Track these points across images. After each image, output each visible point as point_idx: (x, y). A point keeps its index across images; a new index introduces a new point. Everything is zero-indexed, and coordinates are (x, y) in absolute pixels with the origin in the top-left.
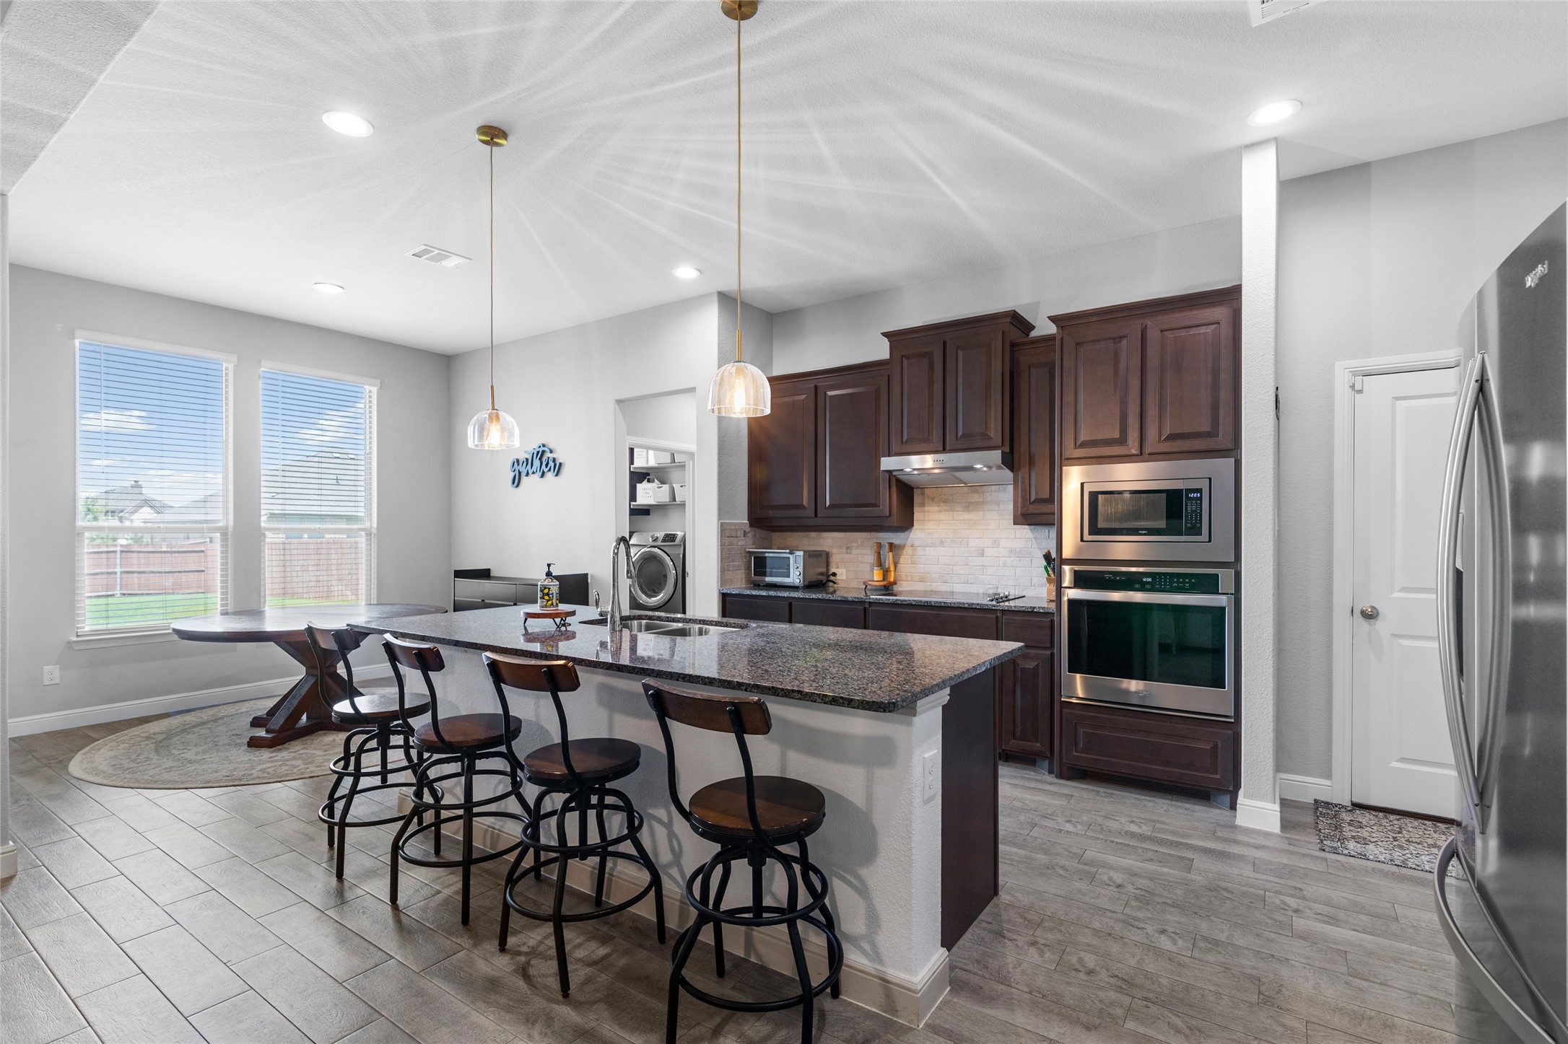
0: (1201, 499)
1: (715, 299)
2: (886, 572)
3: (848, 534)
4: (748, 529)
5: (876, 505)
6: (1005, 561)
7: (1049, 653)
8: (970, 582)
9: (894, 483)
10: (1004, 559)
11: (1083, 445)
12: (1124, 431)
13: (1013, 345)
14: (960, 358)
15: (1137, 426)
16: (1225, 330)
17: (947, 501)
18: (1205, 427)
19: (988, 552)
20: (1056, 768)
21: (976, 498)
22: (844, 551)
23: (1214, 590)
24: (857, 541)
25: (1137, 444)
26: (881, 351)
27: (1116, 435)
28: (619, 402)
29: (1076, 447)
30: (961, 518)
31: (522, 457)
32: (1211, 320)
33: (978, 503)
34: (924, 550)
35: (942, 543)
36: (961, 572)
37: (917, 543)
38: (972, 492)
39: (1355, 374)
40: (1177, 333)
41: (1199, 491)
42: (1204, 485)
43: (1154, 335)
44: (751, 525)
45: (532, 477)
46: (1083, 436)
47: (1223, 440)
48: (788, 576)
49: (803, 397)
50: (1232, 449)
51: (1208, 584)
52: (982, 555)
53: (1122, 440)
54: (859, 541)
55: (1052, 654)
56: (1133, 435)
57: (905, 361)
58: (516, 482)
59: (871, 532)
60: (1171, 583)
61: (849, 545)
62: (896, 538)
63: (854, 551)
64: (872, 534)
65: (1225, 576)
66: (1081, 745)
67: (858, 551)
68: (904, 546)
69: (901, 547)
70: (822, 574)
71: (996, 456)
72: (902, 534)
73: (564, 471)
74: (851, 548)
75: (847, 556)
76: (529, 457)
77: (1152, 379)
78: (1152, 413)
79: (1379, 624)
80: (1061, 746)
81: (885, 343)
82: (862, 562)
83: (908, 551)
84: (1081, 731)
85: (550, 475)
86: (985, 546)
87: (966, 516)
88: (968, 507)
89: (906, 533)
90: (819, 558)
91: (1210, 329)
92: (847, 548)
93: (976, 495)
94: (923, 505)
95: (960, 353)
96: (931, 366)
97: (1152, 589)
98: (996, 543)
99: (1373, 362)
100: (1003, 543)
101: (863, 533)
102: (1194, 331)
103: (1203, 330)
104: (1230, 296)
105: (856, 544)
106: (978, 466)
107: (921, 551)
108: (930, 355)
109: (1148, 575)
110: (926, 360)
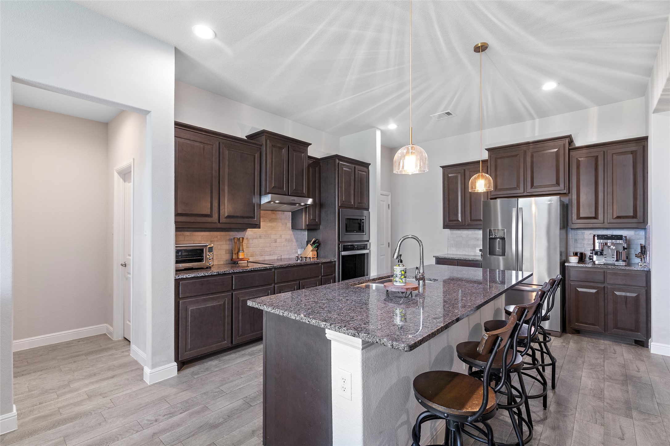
3: (212, 233)
6: (284, 244)
8: (271, 254)
10: (284, 243)
19: (278, 240)
21: (273, 216)
22: (209, 243)
23: (367, 249)
24: (217, 237)
30: (268, 225)
34: (253, 241)
36: (268, 250)
37: (249, 237)
38: (272, 213)
52: (276, 242)
54: (219, 237)
59: (225, 232)
61: (212, 240)
63: (215, 243)
64: (226, 233)
67: (218, 243)
68: (243, 239)
72: (242, 233)
86: (277, 238)
87: (270, 224)
89: (244, 232)
93: (274, 215)
98: (281, 236)
100: (283, 237)
101: (221, 233)
105: (217, 239)
107: (251, 241)
108: (283, 150)
109: (356, 245)
110: (281, 152)
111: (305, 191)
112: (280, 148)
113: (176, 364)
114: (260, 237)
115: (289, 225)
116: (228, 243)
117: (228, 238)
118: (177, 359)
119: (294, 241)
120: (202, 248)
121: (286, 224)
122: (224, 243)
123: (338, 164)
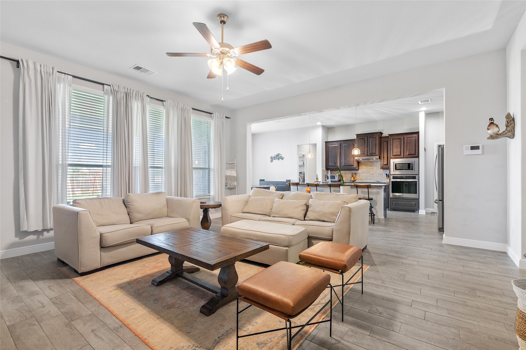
0: (413, 164)
1: (321, 126)
2: (354, 178)
3: (345, 171)
4: (325, 170)
5: (353, 166)
7: (388, 190)
8: (371, 180)
9: (357, 162)
11: (394, 156)
12: (401, 153)
13: (380, 137)
14: (371, 140)
15: (403, 153)
16: (417, 138)
17: (366, 165)
18: (414, 153)
19: (374, 174)
20: (389, 209)
21: (372, 164)
25: (403, 156)
26: (355, 137)
27: (400, 154)
28: (298, 145)
29: (393, 156)
31: (273, 156)
32: (415, 136)
33: (372, 165)
36: (369, 178)
37: (360, 173)
40: (409, 138)
41: (413, 163)
42: (414, 162)
43: (405, 138)
44: (326, 170)
45: (276, 160)
46: (394, 154)
47: (416, 155)
48: (335, 179)
49: (338, 145)
50: (418, 157)
51: (414, 178)
52: (373, 175)
53: (400, 155)
54: (348, 173)
55: (389, 191)
56: (402, 154)
57: (360, 140)
58: (272, 161)
59: (351, 171)
60: (409, 178)
62: (356, 172)
63: (347, 175)
65: (417, 176)
66: (394, 205)
68: (357, 173)
69: (357, 174)
70: (340, 179)
71: (378, 157)
73: (284, 159)
74: (346, 174)
75: (345, 175)
76: (275, 156)
77: (405, 145)
78: (405, 150)
80: (390, 205)
81: (356, 136)
82: (348, 177)
83: (358, 174)
84: (394, 202)
85: (280, 160)
87: (370, 168)
88: (370, 166)
89: (358, 171)
90: (340, 176)
91: (414, 138)
92: (345, 174)
94: (361, 165)
95: (370, 139)
96: (365, 141)
97: (406, 179)
98: (376, 172)
100: (377, 172)
102: (412, 138)
103: (413, 138)
104: (418, 133)
106: (374, 159)
107: (361, 174)
108: (364, 139)
109: (405, 176)
110: (364, 140)
111: (377, 153)
112: (363, 139)
114: (365, 172)
121: (378, 167)
122: (350, 174)
123: (390, 138)
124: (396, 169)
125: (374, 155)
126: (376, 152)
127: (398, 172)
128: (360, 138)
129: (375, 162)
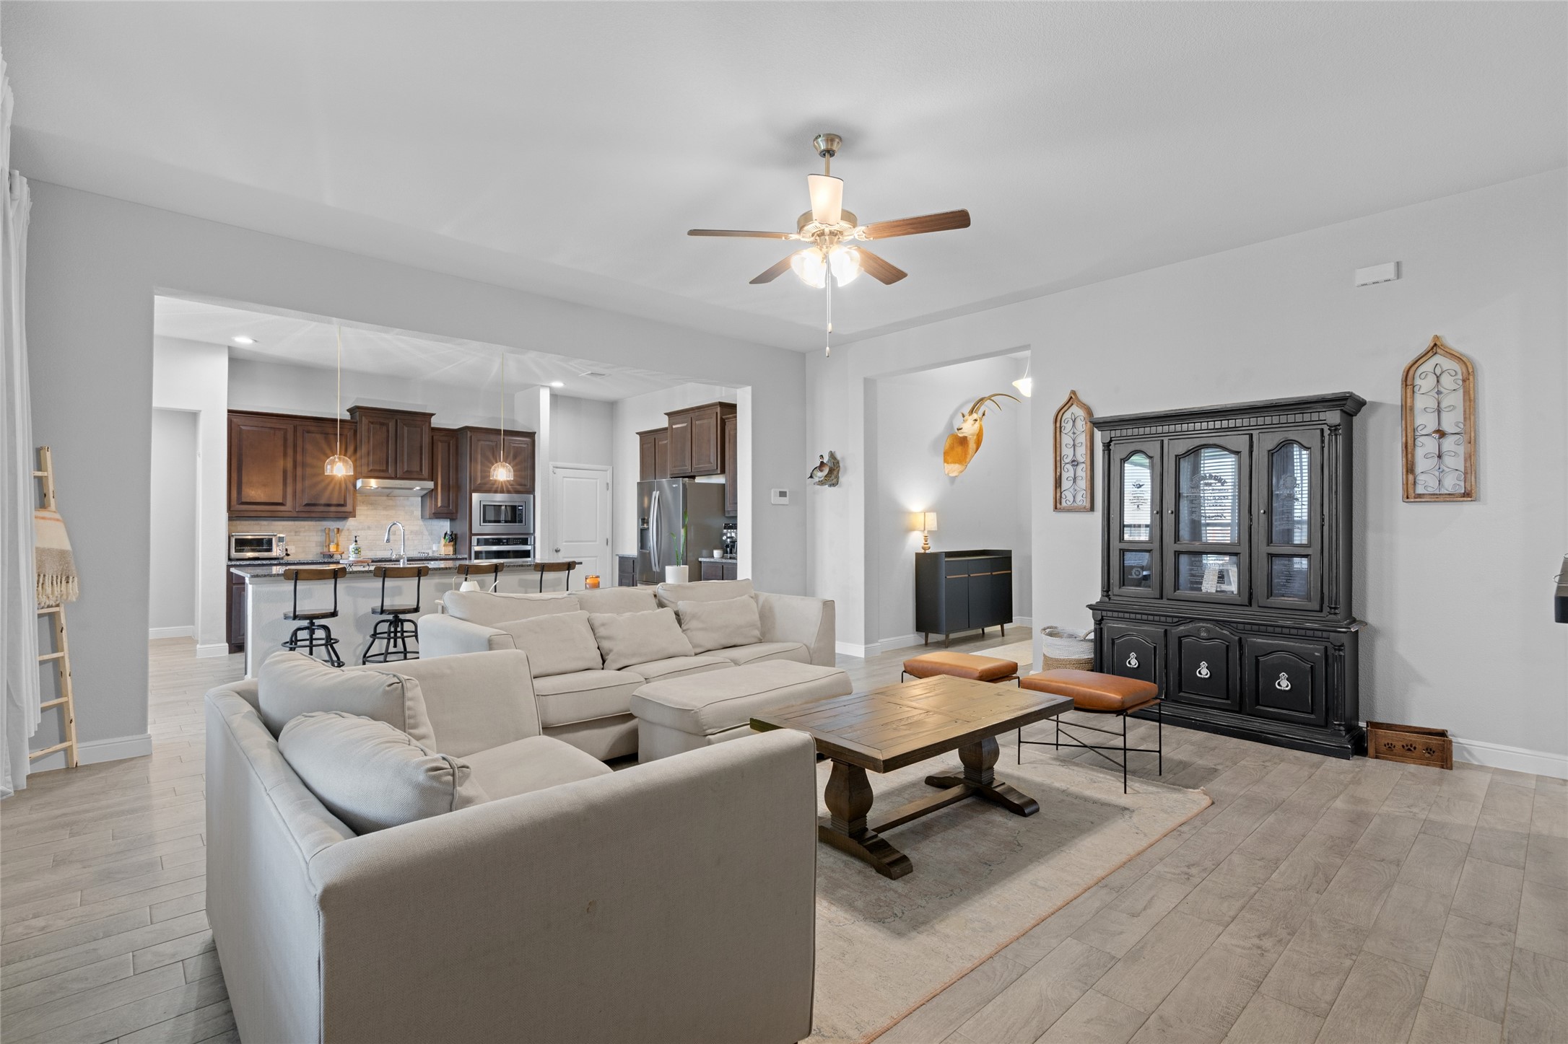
0: (522, 509)
1: (224, 352)
3: (297, 523)
10: (407, 536)
14: (406, 431)
16: (530, 448)
17: (373, 504)
18: (524, 482)
21: (391, 503)
22: (293, 534)
23: (527, 544)
24: (305, 527)
32: (525, 443)
35: (369, 528)
37: (351, 528)
38: (390, 499)
39: (554, 467)
40: (515, 445)
42: (523, 504)
43: (506, 444)
47: (529, 488)
50: (532, 492)
51: (525, 541)
54: (307, 528)
60: (513, 541)
61: (298, 530)
63: (302, 534)
64: (317, 522)
65: (530, 538)
67: (306, 534)
68: (341, 530)
72: (341, 522)
74: (300, 532)
75: (297, 537)
79: (560, 554)
82: (310, 541)
83: (344, 534)
88: (386, 508)
89: (344, 522)
91: (525, 446)
92: (296, 532)
95: (406, 428)
96: (388, 431)
97: (507, 544)
99: (559, 464)
100: (407, 527)
101: (310, 522)
102: (521, 446)
103: (523, 446)
105: (304, 530)
108: (387, 425)
109: (504, 539)
110: (384, 428)
111: (425, 472)
112: (382, 424)
113: (227, 644)
115: (419, 513)
116: (320, 534)
117: (320, 528)
118: (229, 640)
119: (426, 533)
120: (270, 537)
121: (412, 512)
122: (315, 534)
123: (471, 437)
124: (485, 521)
125: (415, 477)
126: (421, 470)
127: (490, 528)
128: (371, 420)
129: (402, 498)
